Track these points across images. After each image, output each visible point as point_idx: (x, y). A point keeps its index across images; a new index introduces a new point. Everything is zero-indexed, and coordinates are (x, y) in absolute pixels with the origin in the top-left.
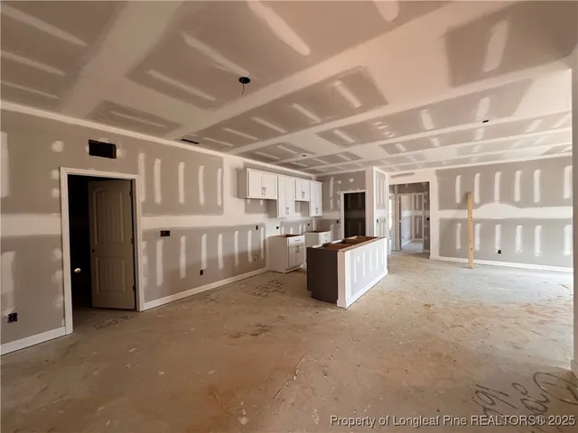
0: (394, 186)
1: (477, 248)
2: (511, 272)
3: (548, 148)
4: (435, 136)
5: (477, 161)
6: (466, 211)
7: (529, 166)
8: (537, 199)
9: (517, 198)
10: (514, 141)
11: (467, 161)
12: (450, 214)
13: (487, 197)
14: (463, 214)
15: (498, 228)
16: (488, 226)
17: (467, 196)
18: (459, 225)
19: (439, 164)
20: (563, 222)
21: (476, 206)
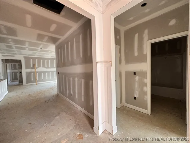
0: (3, 59)
1: (38, 79)
2: (43, 84)
3: (51, 56)
4: (27, 48)
5: (37, 56)
6: (34, 70)
7: (48, 59)
8: (50, 66)
9: (46, 66)
10: (45, 53)
11: (34, 55)
12: (29, 70)
13: (39, 66)
14: (33, 70)
15: (42, 73)
16: (40, 73)
17: (34, 65)
18: (32, 73)
19: (25, 55)
20: (54, 71)
21: (37, 68)
